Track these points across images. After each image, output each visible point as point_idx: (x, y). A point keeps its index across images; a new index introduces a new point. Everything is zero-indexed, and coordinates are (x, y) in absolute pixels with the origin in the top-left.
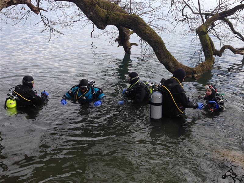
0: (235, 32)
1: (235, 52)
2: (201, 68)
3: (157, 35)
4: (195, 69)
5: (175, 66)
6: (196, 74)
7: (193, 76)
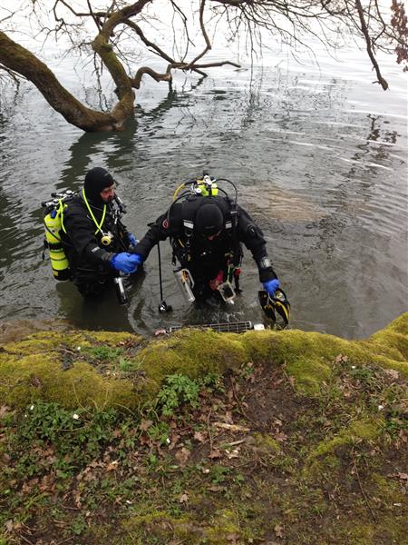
0: (148, 44)
1: (157, 77)
2: (120, 112)
3: (38, 61)
4: (112, 115)
5: (82, 113)
6: (116, 122)
7: (114, 128)
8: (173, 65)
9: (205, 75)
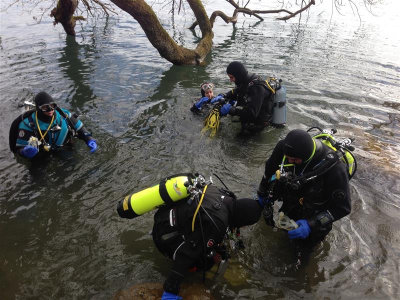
1: (226, 19)
6: (200, 58)
7: (198, 62)
8: (238, 9)
9: (262, 20)
